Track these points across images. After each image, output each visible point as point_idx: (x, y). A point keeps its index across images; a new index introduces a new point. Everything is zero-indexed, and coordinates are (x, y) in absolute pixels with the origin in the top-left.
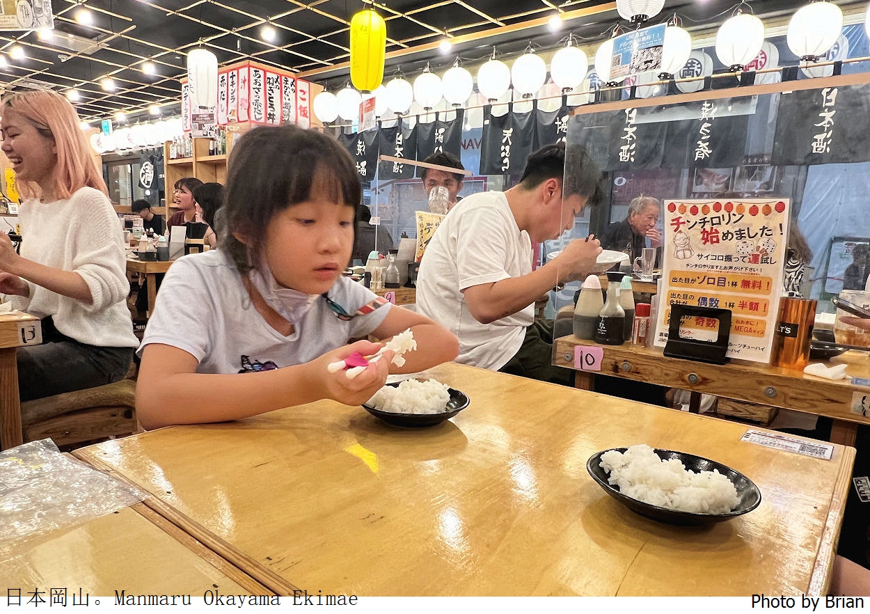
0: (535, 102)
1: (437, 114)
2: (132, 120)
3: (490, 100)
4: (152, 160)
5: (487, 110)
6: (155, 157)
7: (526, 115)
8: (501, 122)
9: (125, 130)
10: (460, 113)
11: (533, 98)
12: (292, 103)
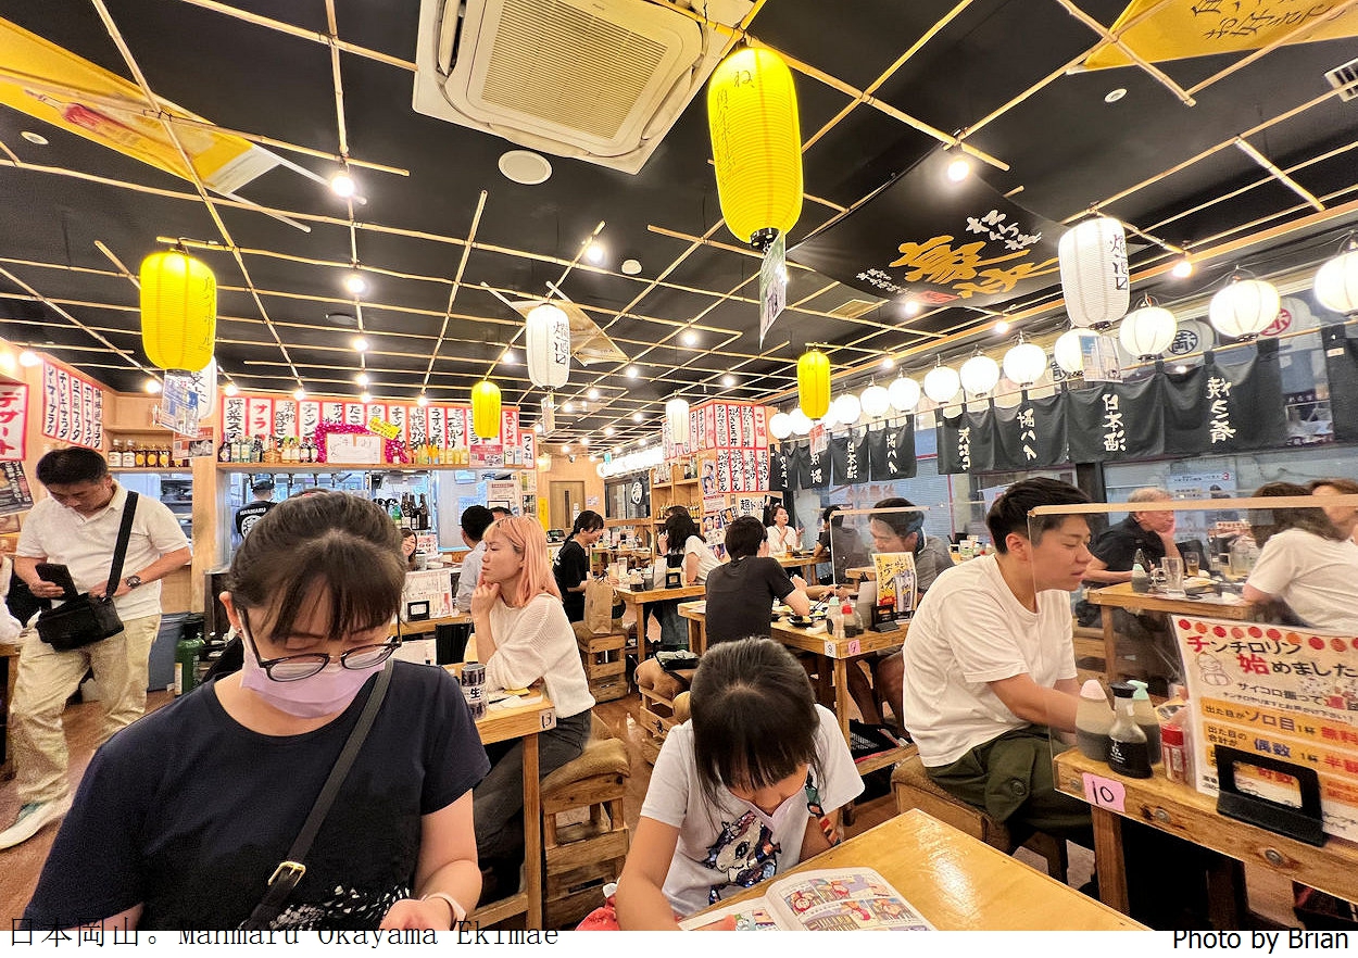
0: (991, 400)
1: (887, 421)
2: (626, 451)
3: (940, 403)
4: (641, 480)
5: (939, 413)
6: (643, 477)
7: (982, 414)
8: (956, 423)
9: (621, 459)
10: (910, 418)
11: (989, 396)
12: (751, 426)
